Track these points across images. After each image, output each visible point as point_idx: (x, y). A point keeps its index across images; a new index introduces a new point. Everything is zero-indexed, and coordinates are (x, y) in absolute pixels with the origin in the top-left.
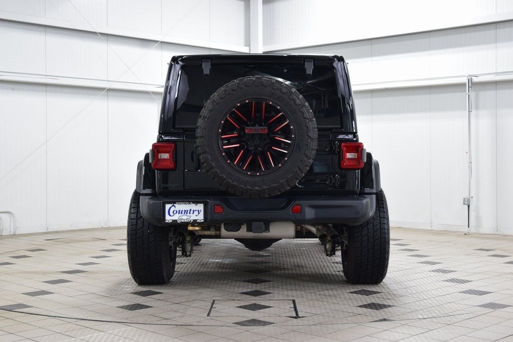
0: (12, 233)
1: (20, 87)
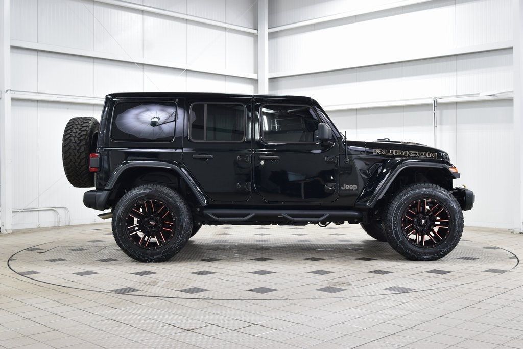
0: (67, 224)
1: (73, 106)
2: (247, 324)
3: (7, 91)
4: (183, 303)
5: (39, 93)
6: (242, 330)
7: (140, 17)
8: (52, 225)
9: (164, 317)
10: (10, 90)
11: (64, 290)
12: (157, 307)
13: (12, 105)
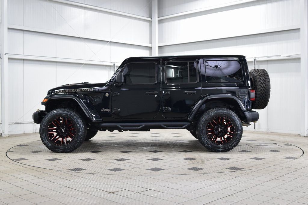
0: (34, 132)
1: (44, 63)
2: (146, 189)
3: (5, 54)
4: (108, 177)
5: (24, 55)
6: (142, 193)
7: (83, 11)
8: (32, 132)
9: (97, 185)
10: (7, 53)
11: (39, 169)
12: (93, 179)
13: (9, 62)
